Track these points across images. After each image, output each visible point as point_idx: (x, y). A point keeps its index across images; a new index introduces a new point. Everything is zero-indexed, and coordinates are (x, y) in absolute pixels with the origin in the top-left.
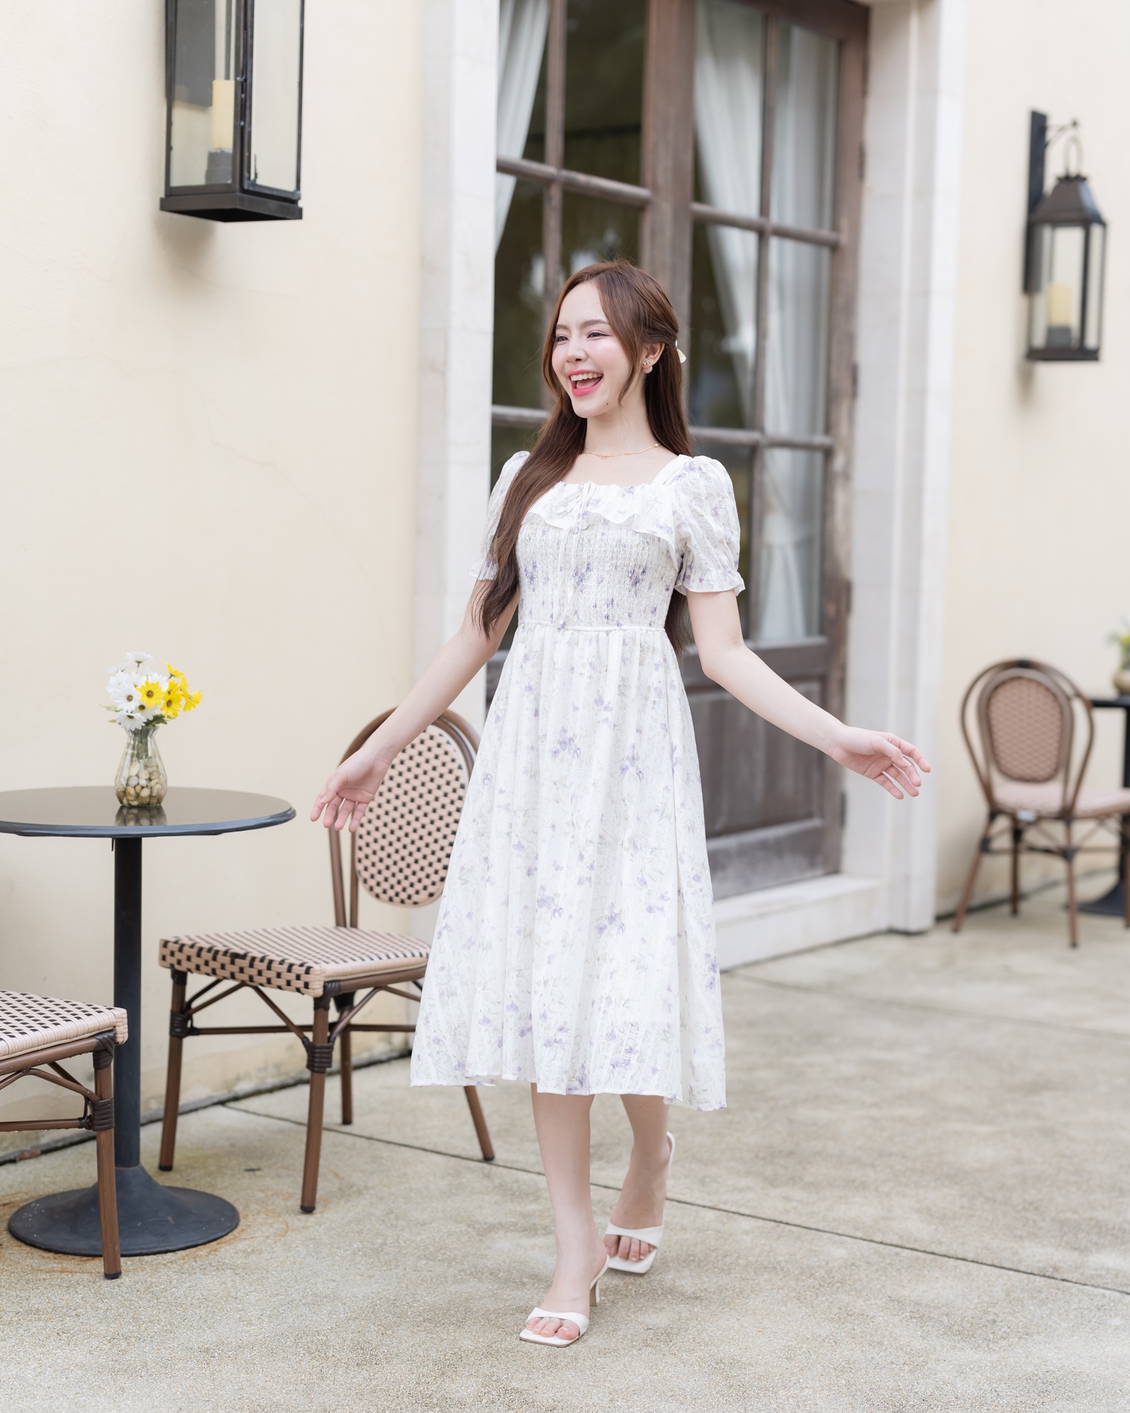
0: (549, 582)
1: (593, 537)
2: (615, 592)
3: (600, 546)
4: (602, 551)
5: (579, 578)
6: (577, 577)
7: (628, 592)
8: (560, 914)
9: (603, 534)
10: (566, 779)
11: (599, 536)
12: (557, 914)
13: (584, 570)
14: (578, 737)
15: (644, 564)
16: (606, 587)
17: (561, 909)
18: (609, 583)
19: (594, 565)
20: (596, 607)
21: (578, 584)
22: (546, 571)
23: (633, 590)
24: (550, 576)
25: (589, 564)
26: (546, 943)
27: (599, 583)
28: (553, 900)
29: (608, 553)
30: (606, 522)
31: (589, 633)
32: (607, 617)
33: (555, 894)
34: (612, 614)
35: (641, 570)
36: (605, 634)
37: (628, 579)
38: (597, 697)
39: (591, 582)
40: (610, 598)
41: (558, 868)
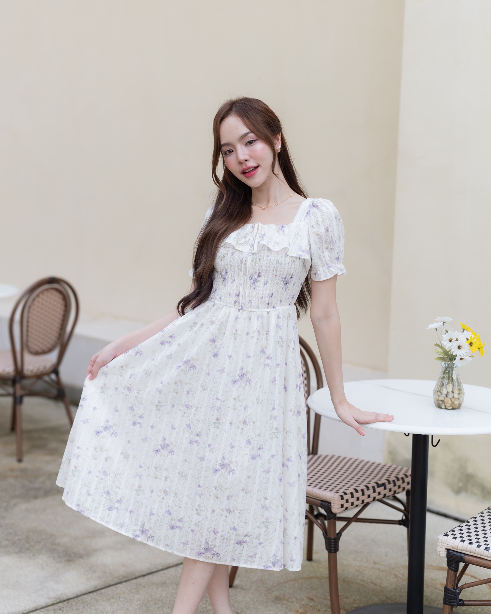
0: (235, 282)
1: (262, 257)
2: (274, 290)
3: (266, 263)
4: (268, 266)
5: (253, 281)
6: (252, 281)
7: (281, 289)
8: (233, 473)
9: (268, 256)
10: (240, 396)
11: (266, 258)
12: (231, 473)
13: (256, 277)
14: (250, 373)
15: (292, 273)
16: (269, 287)
17: (233, 470)
18: (271, 284)
19: (262, 274)
20: (262, 298)
21: (252, 284)
22: (234, 276)
23: (284, 288)
24: (235, 279)
25: (259, 273)
26: (226, 489)
27: (265, 284)
28: (229, 465)
29: (271, 267)
30: (269, 249)
31: (257, 313)
32: (268, 304)
33: (230, 462)
34: (271, 302)
35: (290, 277)
36: (266, 314)
37: (282, 282)
38: (261, 349)
39: (260, 283)
40: (271, 293)
41: (232, 447)
